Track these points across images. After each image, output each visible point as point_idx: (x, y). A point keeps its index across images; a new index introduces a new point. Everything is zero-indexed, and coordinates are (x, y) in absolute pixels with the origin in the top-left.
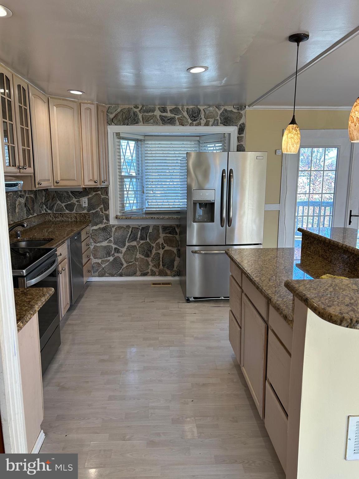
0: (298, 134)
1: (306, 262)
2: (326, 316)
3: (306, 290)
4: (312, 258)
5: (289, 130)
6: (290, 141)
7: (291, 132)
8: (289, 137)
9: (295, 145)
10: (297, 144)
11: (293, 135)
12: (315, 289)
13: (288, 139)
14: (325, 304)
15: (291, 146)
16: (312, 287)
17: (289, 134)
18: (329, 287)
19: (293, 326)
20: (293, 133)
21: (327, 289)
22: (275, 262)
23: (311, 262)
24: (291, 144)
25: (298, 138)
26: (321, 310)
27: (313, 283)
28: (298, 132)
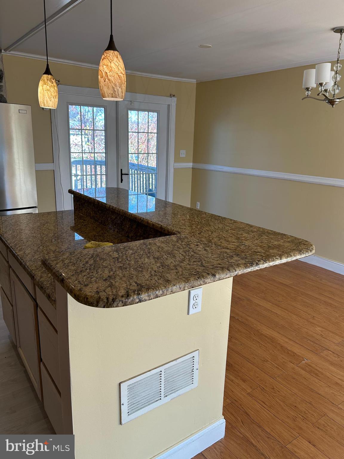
0: (54, 87)
1: (77, 225)
2: (81, 299)
3: (64, 267)
4: (84, 220)
5: (44, 80)
6: (46, 94)
7: (46, 83)
8: (45, 89)
9: (52, 99)
10: (55, 98)
11: (48, 87)
12: (74, 264)
13: (44, 91)
14: (82, 283)
15: (48, 100)
16: (71, 262)
17: (45, 86)
18: (90, 258)
19: (56, 306)
20: (49, 85)
21: (87, 262)
22: (44, 229)
23: (83, 225)
24: (47, 98)
25: (55, 91)
26: (76, 292)
27: (74, 257)
28: (55, 84)
